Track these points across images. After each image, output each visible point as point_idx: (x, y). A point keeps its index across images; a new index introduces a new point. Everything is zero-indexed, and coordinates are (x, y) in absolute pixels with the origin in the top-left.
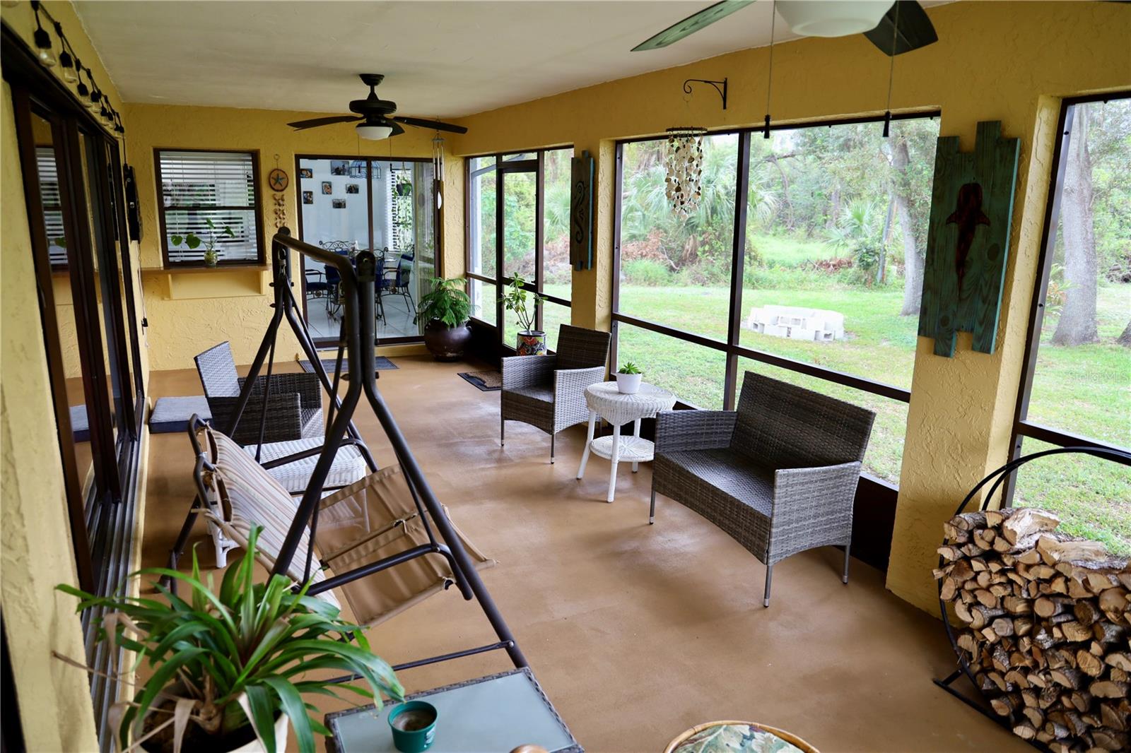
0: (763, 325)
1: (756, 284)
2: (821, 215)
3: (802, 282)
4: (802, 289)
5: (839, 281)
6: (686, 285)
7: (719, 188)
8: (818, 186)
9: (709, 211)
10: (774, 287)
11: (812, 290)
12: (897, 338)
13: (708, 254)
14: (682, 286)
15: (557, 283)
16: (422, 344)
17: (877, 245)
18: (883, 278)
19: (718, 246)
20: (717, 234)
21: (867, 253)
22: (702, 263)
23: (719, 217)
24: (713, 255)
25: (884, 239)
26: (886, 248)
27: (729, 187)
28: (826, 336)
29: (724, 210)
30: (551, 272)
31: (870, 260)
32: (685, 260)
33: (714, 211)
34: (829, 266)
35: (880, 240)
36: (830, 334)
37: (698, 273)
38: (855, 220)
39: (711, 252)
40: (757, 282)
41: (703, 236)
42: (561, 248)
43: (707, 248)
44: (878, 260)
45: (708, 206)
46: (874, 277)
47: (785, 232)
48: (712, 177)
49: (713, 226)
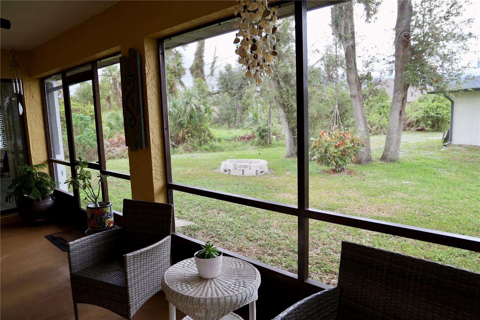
0: (230, 170)
1: (215, 150)
2: (234, 118)
3: (235, 147)
4: (236, 150)
5: (251, 145)
6: (182, 153)
7: (193, 105)
8: (231, 105)
9: (189, 117)
10: (223, 150)
11: (240, 150)
12: (292, 169)
13: (190, 137)
14: (180, 154)
15: (116, 158)
16: (16, 214)
17: (266, 127)
18: (270, 142)
19: (195, 133)
20: (194, 127)
21: (262, 131)
22: (188, 142)
23: (194, 120)
24: (193, 138)
25: (269, 124)
26: (270, 128)
27: (197, 105)
28: (261, 172)
29: (196, 116)
30: (112, 153)
31: (264, 134)
32: (180, 141)
33: (191, 117)
34: (245, 139)
35: (267, 125)
36: (263, 171)
37: (187, 147)
38: (254, 117)
39: (192, 136)
40: (215, 149)
41: (187, 129)
42: (116, 140)
43: (190, 135)
44: (267, 134)
45: (188, 115)
46: (266, 142)
47: (219, 126)
48: (188, 101)
49: (191, 124)
